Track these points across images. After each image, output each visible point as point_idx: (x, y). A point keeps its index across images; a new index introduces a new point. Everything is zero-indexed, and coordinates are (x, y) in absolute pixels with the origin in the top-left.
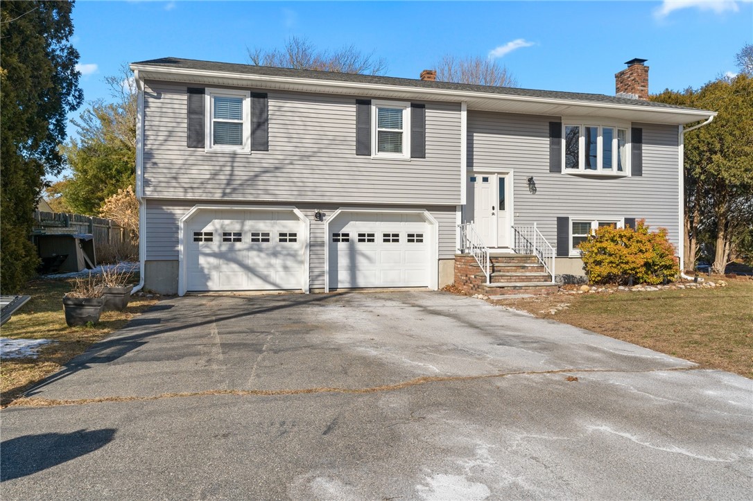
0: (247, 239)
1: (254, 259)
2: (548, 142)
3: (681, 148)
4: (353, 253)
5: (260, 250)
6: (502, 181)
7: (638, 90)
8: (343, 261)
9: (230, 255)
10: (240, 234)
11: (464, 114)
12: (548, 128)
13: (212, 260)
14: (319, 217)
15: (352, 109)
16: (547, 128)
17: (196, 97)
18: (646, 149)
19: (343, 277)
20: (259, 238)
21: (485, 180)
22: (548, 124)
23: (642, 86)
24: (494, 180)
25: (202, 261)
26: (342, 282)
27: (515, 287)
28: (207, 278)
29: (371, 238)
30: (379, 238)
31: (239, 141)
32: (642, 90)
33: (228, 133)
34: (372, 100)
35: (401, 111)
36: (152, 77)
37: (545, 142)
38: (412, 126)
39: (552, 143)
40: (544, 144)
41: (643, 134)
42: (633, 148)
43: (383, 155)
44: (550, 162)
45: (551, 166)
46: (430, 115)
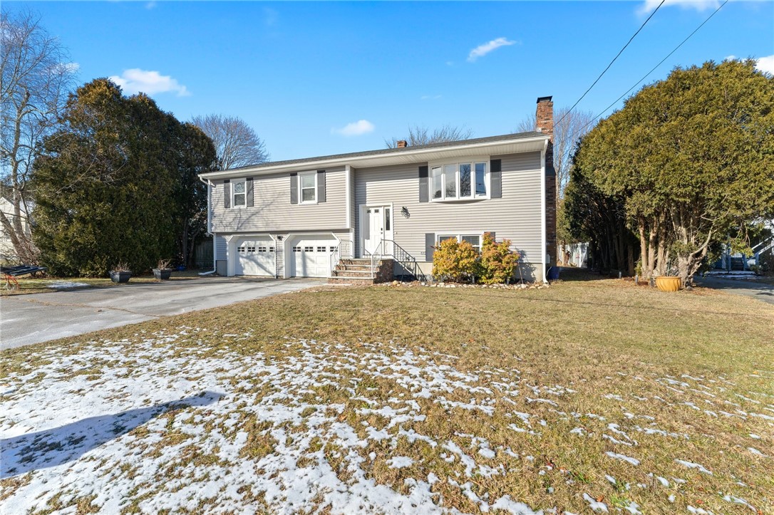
0: (257, 249)
1: (261, 259)
2: (418, 181)
4: (304, 258)
5: (262, 255)
6: (387, 211)
7: (541, 124)
8: (298, 261)
9: (251, 257)
10: (254, 248)
11: (348, 173)
13: (245, 260)
14: (280, 238)
15: (287, 180)
16: (417, 172)
17: (227, 184)
18: (506, 176)
19: (299, 268)
20: (262, 250)
21: (377, 211)
22: (418, 169)
24: (382, 211)
25: (241, 260)
26: (299, 272)
28: (243, 269)
29: (311, 249)
30: (315, 249)
31: (244, 204)
33: (239, 199)
34: (297, 173)
36: (213, 178)
38: (318, 184)
39: (420, 182)
40: (415, 182)
41: (502, 164)
42: (492, 176)
43: (306, 202)
44: (420, 195)
45: (420, 198)
46: (329, 175)
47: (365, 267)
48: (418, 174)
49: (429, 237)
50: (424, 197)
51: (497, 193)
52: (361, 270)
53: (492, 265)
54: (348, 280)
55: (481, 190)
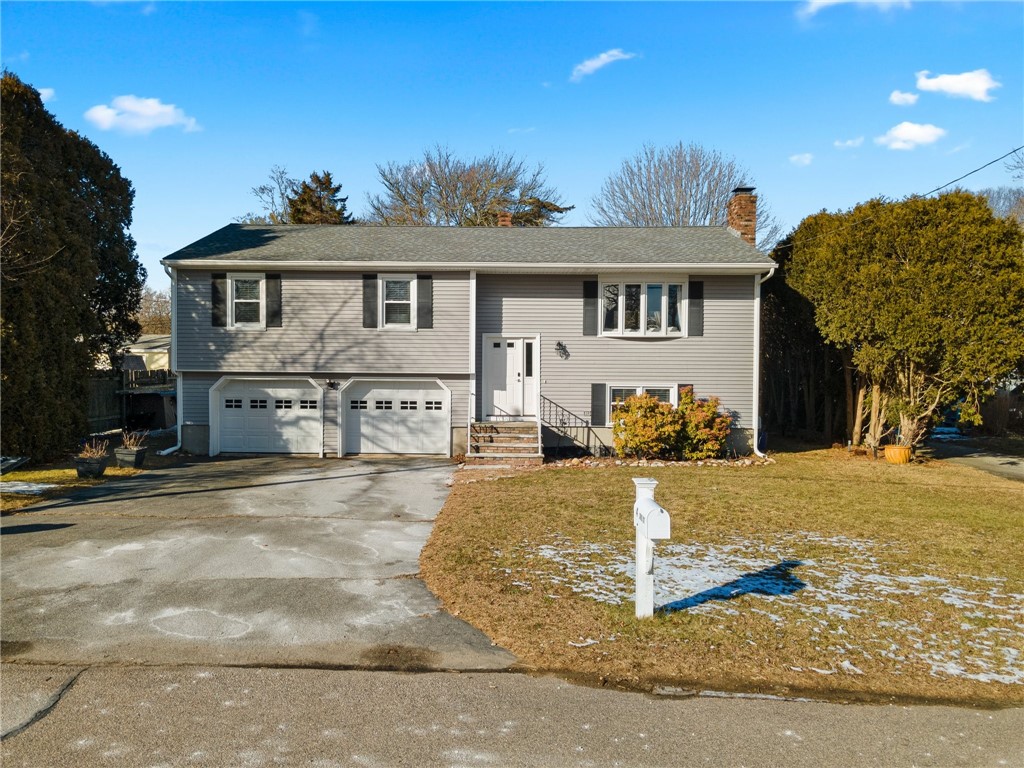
0: (272, 404)
2: (582, 303)
3: (757, 301)
6: (529, 347)
10: (265, 401)
11: (473, 283)
12: (582, 287)
14: (332, 385)
15: (359, 284)
16: (580, 288)
17: (218, 280)
18: (709, 305)
21: (511, 345)
22: (582, 284)
23: (746, 221)
24: (520, 346)
27: (495, 458)
30: (396, 405)
31: (257, 319)
32: (746, 226)
34: (379, 275)
35: (409, 282)
37: (579, 303)
38: (419, 297)
39: (585, 304)
40: (577, 305)
41: (705, 288)
42: (690, 305)
43: (390, 326)
44: (584, 325)
45: (584, 329)
46: (438, 285)
47: (518, 438)
48: (582, 291)
49: (598, 390)
50: (590, 329)
51: (697, 329)
52: (510, 442)
53: (703, 434)
54: (501, 458)
55: (673, 322)
